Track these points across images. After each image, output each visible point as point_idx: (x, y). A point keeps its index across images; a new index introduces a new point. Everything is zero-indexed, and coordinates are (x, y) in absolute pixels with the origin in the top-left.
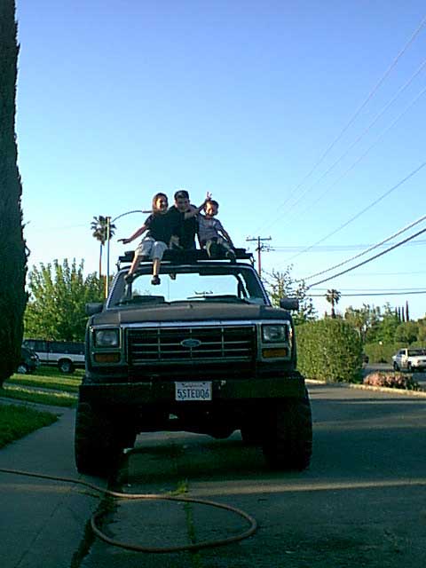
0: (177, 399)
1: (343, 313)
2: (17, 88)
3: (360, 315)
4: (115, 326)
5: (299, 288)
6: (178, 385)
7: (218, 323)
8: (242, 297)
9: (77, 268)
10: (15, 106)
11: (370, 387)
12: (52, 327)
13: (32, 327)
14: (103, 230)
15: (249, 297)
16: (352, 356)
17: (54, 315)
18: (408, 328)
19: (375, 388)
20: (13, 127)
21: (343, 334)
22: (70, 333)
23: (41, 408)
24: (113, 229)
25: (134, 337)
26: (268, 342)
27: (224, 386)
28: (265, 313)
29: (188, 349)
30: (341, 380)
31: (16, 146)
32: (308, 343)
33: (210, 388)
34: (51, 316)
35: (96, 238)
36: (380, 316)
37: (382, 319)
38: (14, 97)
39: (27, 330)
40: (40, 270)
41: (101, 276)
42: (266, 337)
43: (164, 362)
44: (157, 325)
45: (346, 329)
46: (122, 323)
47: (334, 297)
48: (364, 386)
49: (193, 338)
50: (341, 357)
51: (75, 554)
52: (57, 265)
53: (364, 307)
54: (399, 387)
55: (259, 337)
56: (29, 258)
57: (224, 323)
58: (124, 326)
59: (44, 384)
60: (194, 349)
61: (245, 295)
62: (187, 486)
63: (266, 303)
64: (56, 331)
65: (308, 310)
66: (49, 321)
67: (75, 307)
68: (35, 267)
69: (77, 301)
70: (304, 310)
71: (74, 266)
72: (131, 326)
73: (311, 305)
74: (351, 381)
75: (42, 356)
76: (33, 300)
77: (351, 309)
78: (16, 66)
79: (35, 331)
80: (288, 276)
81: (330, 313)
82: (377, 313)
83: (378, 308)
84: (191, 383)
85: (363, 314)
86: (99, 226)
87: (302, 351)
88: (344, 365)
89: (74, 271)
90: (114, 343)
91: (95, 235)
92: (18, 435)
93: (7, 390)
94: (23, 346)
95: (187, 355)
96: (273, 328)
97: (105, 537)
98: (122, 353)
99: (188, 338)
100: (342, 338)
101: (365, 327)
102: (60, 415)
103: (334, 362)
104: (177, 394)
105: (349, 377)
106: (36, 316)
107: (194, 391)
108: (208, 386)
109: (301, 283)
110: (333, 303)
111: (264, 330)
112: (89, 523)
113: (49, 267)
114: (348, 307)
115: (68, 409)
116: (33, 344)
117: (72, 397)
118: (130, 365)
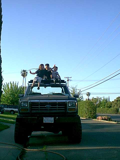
0: (44, 122)
1: (91, 99)
2: (1, 33)
3: (96, 100)
4: (27, 101)
6: (44, 118)
7: (56, 101)
8: (63, 94)
9: (17, 84)
10: (1, 38)
11: (98, 120)
12: (9, 101)
14: (24, 74)
16: (93, 111)
17: (9, 98)
18: (109, 104)
19: (100, 120)
20: (0, 44)
22: (14, 103)
23: (5, 124)
24: (27, 74)
25: (32, 104)
26: (70, 107)
27: (57, 119)
28: (69, 98)
29: (47, 108)
30: (90, 118)
32: (81, 107)
37: (102, 101)
39: (2, 102)
40: (6, 84)
41: (23, 87)
43: (40, 111)
44: (39, 101)
45: (92, 103)
46: (29, 100)
47: (89, 94)
48: (97, 120)
52: (11, 83)
54: (106, 120)
55: (68, 105)
56: (3, 81)
57: (58, 101)
58: (29, 101)
59: (6, 117)
60: (49, 108)
61: (64, 93)
62: (46, 147)
63: (70, 95)
64: (10, 102)
65: (81, 98)
67: (15, 95)
68: (4, 84)
69: (16, 94)
70: (80, 98)
72: (31, 101)
73: (82, 96)
75: (6, 109)
76: (4, 93)
79: (4, 102)
80: (76, 88)
81: (87, 99)
82: (101, 99)
83: (101, 98)
84: (48, 118)
85: (97, 99)
86: (23, 73)
87: (79, 109)
88: (91, 114)
89: (16, 85)
90: (26, 106)
91: (22, 75)
95: (47, 110)
96: (72, 103)
98: (29, 108)
100: (91, 106)
101: (97, 103)
102: (10, 126)
103: (88, 113)
104: (44, 121)
105: (93, 117)
106: (4, 98)
107: (49, 120)
108: (53, 119)
109: (80, 90)
110: (88, 96)
111: (69, 103)
112: (18, 157)
113: (9, 84)
114: (93, 97)
115: (13, 124)
116: (3, 105)
117: (14, 121)
118: (31, 112)
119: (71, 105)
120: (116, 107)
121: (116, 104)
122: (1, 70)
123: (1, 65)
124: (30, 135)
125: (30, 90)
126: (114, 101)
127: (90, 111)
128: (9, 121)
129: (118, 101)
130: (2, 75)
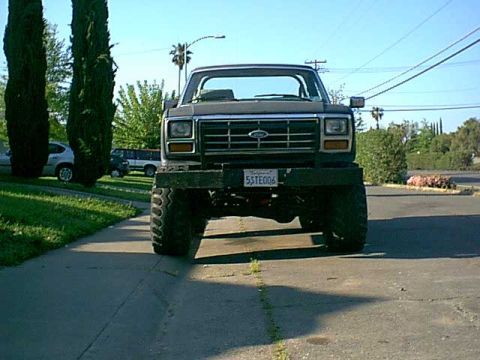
0: (245, 185)
1: (386, 127)
3: (401, 129)
4: (188, 118)
6: (247, 172)
7: (284, 116)
8: (303, 96)
11: (413, 187)
14: (181, 56)
18: (441, 141)
19: (417, 188)
26: (329, 134)
27: (290, 173)
29: (256, 140)
33: (276, 175)
35: (174, 63)
36: (418, 130)
37: (419, 133)
42: (328, 130)
43: (234, 151)
44: (228, 117)
46: (195, 115)
47: (378, 113)
49: (261, 129)
50: (386, 163)
53: (404, 122)
54: (439, 187)
55: (322, 129)
56: (116, 74)
57: (290, 116)
58: (195, 118)
60: (262, 140)
61: (305, 95)
68: (121, 86)
72: (203, 117)
73: (360, 118)
74: (395, 182)
75: (131, 162)
77: (393, 123)
80: (340, 93)
82: (415, 127)
83: (417, 123)
84: (259, 171)
85: (404, 128)
86: (177, 53)
88: (388, 169)
90: (187, 134)
91: (174, 60)
95: (255, 146)
98: (195, 142)
99: (256, 129)
101: (405, 139)
104: (246, 181)
107: (261, 178)
108: (273, 174)
110: (377, 118)
116: (122, 152)
118: (203, 154)
119: (334, 128)
120: (462, 149)
121: (463, 140)
122: (108, 40)
123: (107, 23)
126: (457, 133)
129: (468, 131)
130: (111, 55)
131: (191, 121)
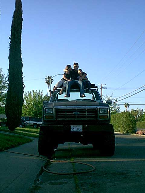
0: (71, 131)
1: (130, 111)
2: (22, 32)
3: (136, 112)
5: (115, 101)
6: (72, 126)
7: (85, 107)
8: (94, 100)
9: (40, 93)
10: (21, 38)
11: (138, 135)
12: (31, 113)
13: (25, 113)
14: (49, 81)
15: (96, 100)
16: (132, 124)
17: (32, 109)
19: (139, 135)
20: (20, 45)
21: (129, 117)
22: (37, 115)
23: (27, 137)
24: (52, 81)
25: (58, 110)
26: (101, 114)
27: (87, 127)
29: (75, 115)
30: (128, 133)
31: (21, 51)
32: (117, 120)
33: (82, 127)
34: (31, 109)
35: (47, 84)
36: (143, 112)
37: (144, 114)
38: (21, 35)
39: (23, 114)
40: (27, 93)
41: (48, 96)
42: (101, 112)
43: (68, 119)
44: (65, 107)
45: (130, 115)
47: (127, 105)
48: (136, 135)
49: (77, 111)
50: (128, 125)
51: (38, 175)
52: (33, 92)
53: (137, 109)
55: (98, 112)
56: (24, 88)
57: (87, 107)
58: (55, 107)
59: (28, 130)
61: (95, 99)
63: (101, 102)
64: (33, 114)
65: (118, 109)
66: (30, 110)
67: (39, 106)
68: (26, 92)
69: (40, 104)
70: (116, 109)
71: (39, 92)
72: (57, 107)
73: (119, 107)
74: (132, 133)
75: (28, 122)
76: (25, 103)
77: (133, 109)
78: (22, 25)
79: (25, 114)
80: (111, 97)
81: (126, 111)
82: (142, 111)
83: (142, 110)
84: (76, 126)
86: (48, 80)
87: (115, 122)
88: (129, 128)
89: (39, 94)
90: (51, 113)
91: (46, 82)
92: (20, 144)
93: (16, 131)
94: (21, 119)
95: (75, 117)
96: (103, 109)
97: (47, 171)
98: (54, 116)
99: (75, 111)
100: (129, 118)
101: (138, 116)
102: (33, 140)
103: (126, 127)
104: (71, 129)
105: (131, 132)
106: (26, 109)
107: (76, 128)
108: (81, 127)
109: (116, 100)
110: (127, 107)
111: (100, 110)
112: (42, 167)
113: (31, 92)
114: (132, 109)
115: (36, 138)
116: (25, 118)
117: (37, 134)
118: (57, 120)
119: (102, 111)
122: (22, 75)
123: (22, 69)
124: (56, 148)
125: (56, 96)
127: (128, 124)
128: (32, 135)
130: (23, 81)
131: (52, 108)
